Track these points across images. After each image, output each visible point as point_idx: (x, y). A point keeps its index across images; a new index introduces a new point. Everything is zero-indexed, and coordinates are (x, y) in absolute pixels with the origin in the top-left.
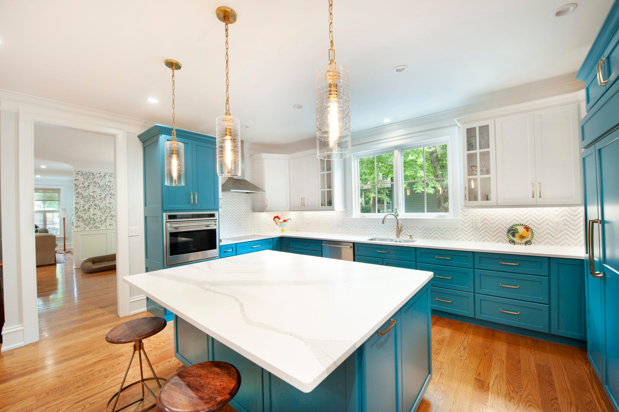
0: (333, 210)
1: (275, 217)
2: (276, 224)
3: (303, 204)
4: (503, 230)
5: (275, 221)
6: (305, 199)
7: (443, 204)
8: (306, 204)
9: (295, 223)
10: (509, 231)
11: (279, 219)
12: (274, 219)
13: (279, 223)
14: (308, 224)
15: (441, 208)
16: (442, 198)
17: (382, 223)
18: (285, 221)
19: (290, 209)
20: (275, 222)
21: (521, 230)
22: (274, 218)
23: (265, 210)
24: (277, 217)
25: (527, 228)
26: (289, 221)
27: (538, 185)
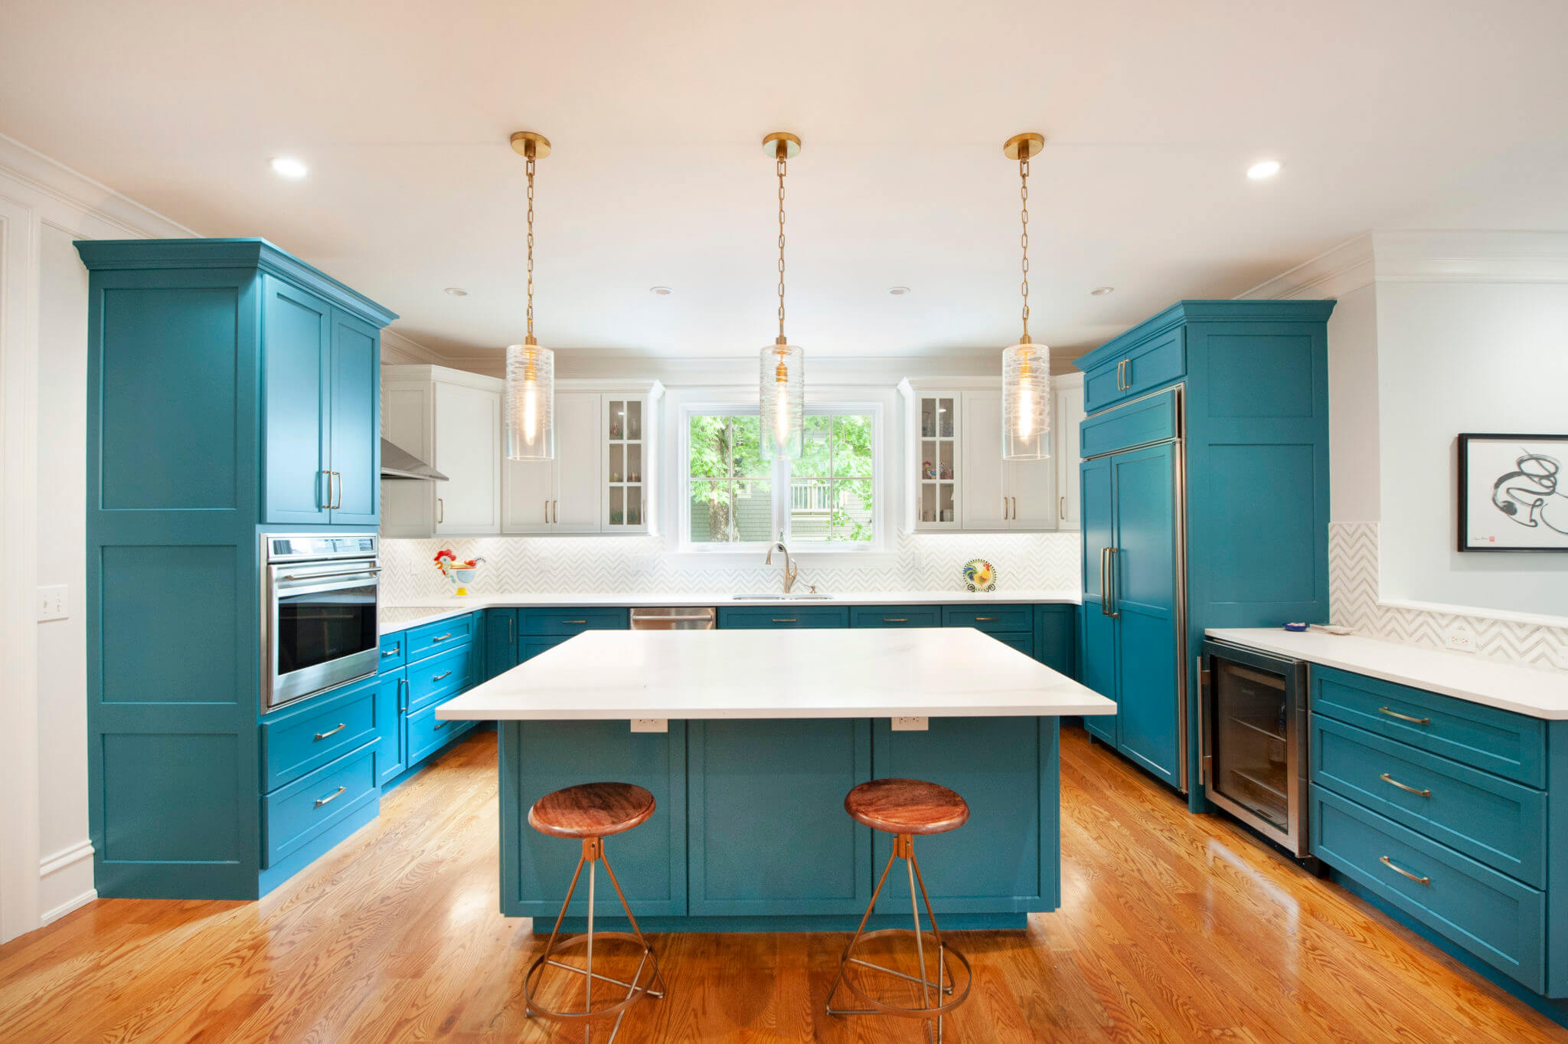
0: (645, 534)
1: (441, 554)
2: (444, 573)
3: (550, 518)
4: (957, 569)
5: (439, 565)
6: (558, 505)
7: (722, 527)
8: (558, 518)
9: (494, 572)
10: (965, 572)
11: (453, 558)
12: (437, 559)
13: (453, 572)
14: (541, 572)
15: (719, 536)
16: (721, 513)
17: (767, 563)
18: (471, 564)
19: (501, 531)
20: (440, 568)
21: (980, 569)
22: (436, 555)
23: (435, 532)
24: (447, 553)
25: (988, 566)
26: (479, 564)
27: (1012, 501)
